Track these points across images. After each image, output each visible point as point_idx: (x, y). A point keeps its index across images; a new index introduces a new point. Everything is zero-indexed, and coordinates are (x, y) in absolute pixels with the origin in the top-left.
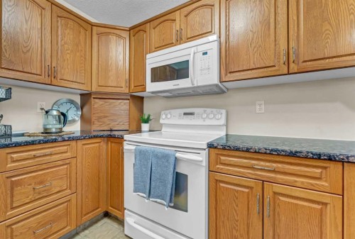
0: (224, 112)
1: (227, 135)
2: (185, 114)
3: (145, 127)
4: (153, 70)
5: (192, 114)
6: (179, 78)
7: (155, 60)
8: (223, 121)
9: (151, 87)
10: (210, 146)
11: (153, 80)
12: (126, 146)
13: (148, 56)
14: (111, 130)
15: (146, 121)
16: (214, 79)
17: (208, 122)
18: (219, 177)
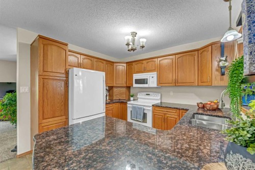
0: (160, 94)
1: (161, 102)
2: (147, 94)
3: (132, 99)
4: (136, 80)
5: (149, 95)
6: (144, 83)
7: (136, 76)
8: (159, 98)
9: (135, 85)
10: (153, 106)
11: (136, 83)
12: (128, 105)
13: (134, 75)
14: (120, 100)
15: (132, 96)
16: (155, 85)
17: (154, 98)
18: (155, 114)
